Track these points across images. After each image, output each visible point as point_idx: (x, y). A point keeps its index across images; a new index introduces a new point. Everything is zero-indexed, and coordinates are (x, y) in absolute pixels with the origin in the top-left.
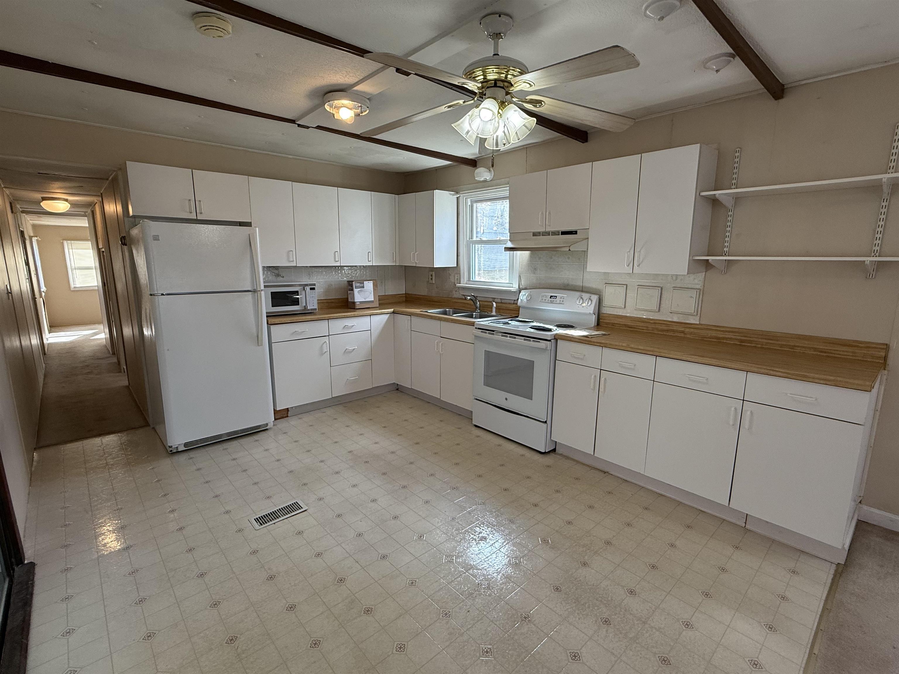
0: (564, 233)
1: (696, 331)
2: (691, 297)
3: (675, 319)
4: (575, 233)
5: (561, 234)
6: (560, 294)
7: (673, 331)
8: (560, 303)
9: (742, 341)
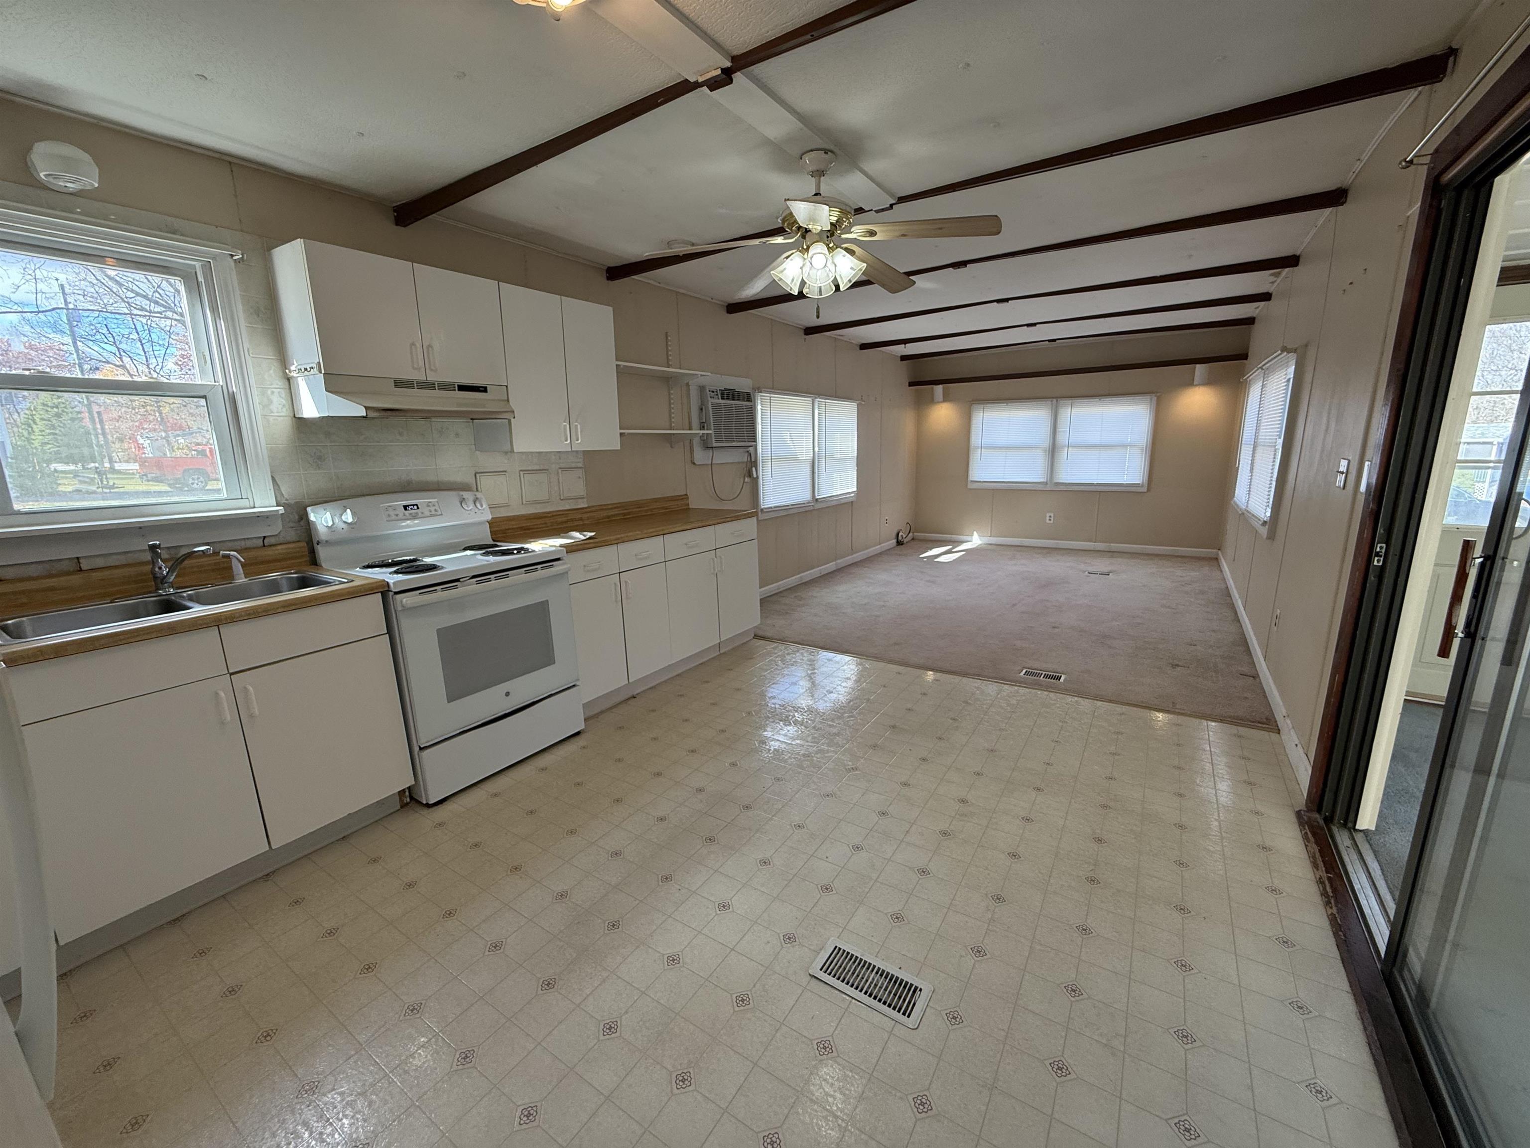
0: (462, 388)
1: (591, 514)
2: (580, 478)
3: (568, 507)
4: (484, 390)
5: (459, 390)
6: (420, 500)
7: (572, 520)
8: (432, 516)
9: (624, 514)
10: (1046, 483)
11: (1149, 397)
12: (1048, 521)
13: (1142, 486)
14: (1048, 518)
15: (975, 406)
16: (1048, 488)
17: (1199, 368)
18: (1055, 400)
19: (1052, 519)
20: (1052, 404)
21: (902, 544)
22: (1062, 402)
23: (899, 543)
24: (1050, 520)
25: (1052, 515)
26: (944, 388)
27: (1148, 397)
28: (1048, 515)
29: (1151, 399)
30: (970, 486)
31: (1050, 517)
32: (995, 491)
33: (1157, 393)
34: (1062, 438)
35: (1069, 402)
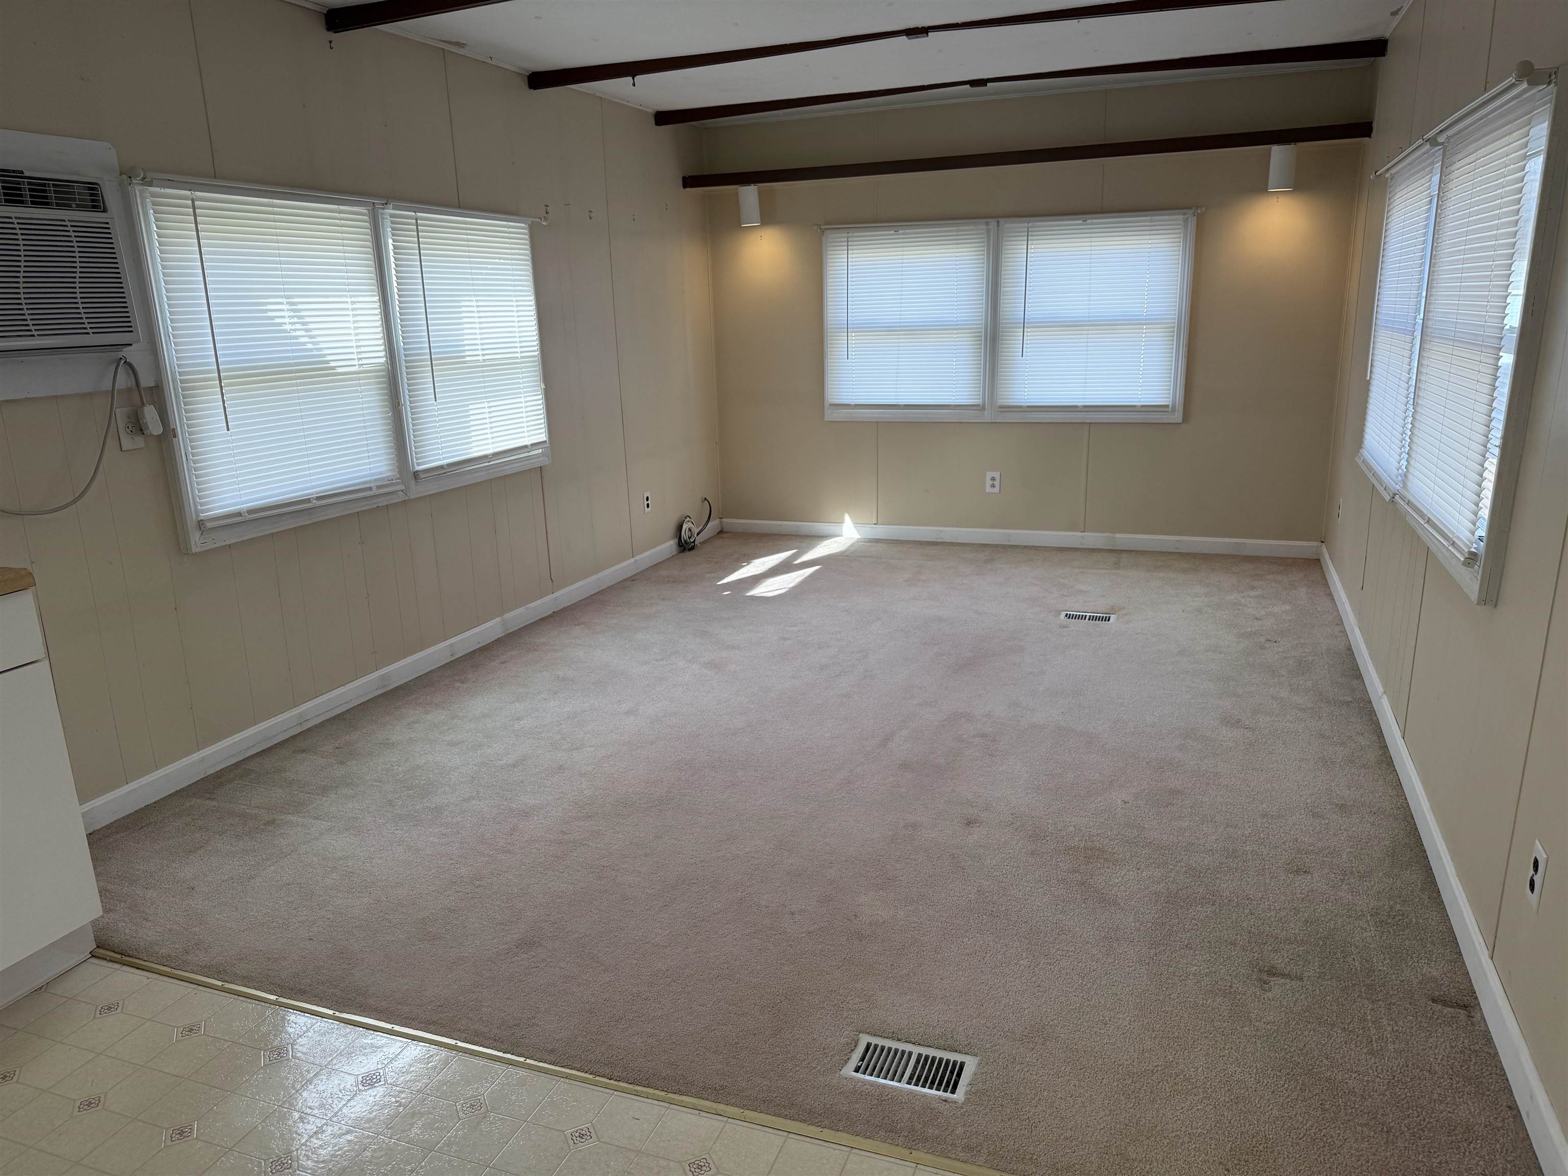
10: (980, 408)
11: (1181, 217)
12: (988, 489)
13: (1174, 410)
14: (989, 482)
15: (831, 236)
16: (987, 416)
17: (1278, 154)
18: (993, 223)
19: (997, 483)
20: (988, 231)
21: (692, 548)
22: (1008, 225)
23: (685, 547)
24: (993, 486)
25: (997, 475)
26: (761, 194)
27: (1177, 218)
28: (989, 475)
29: (1186, 221)
30: (830, 415)
31: (993, 479)
32: (878, 424)
33: (1197, 207)
34: (1012, 307)
35: (1020, 225)
